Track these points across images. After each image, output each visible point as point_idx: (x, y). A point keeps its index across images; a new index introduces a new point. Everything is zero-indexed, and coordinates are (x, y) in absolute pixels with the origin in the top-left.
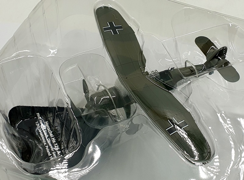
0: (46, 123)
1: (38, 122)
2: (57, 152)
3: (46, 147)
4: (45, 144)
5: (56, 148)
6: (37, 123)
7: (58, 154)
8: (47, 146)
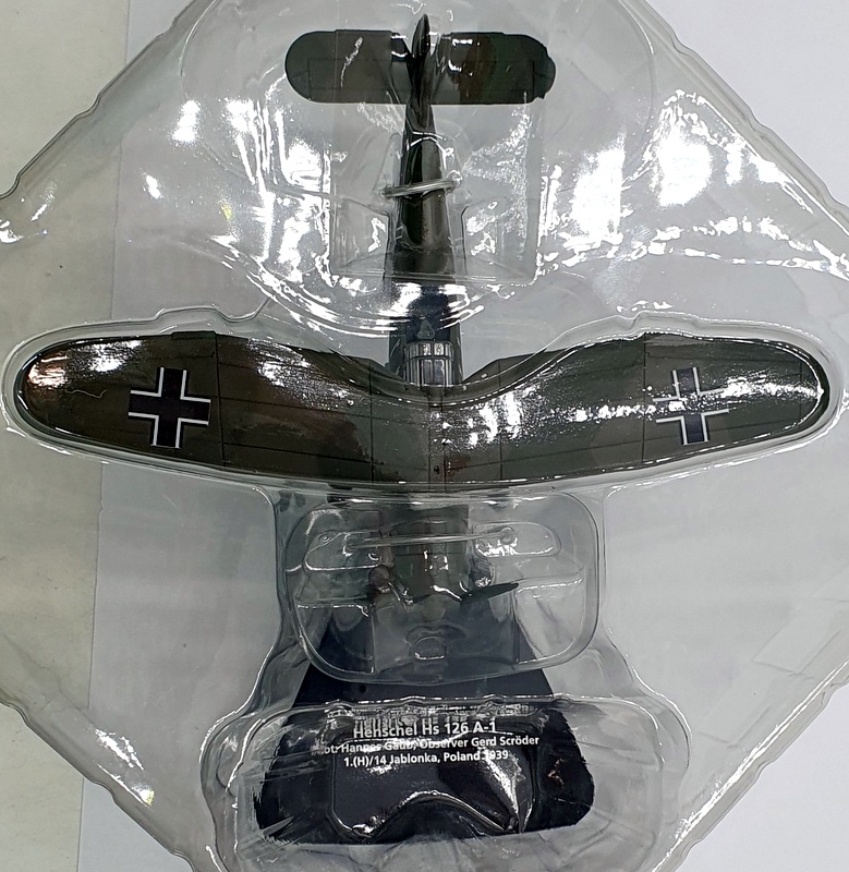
0: (359, 735)
1: (347, 759)
2: (475, 731)
3: (448, 759)
4: (435, 759)
5: (459, 730)
6: (351, 762)
7: (482, 731)
8: (446, 756)
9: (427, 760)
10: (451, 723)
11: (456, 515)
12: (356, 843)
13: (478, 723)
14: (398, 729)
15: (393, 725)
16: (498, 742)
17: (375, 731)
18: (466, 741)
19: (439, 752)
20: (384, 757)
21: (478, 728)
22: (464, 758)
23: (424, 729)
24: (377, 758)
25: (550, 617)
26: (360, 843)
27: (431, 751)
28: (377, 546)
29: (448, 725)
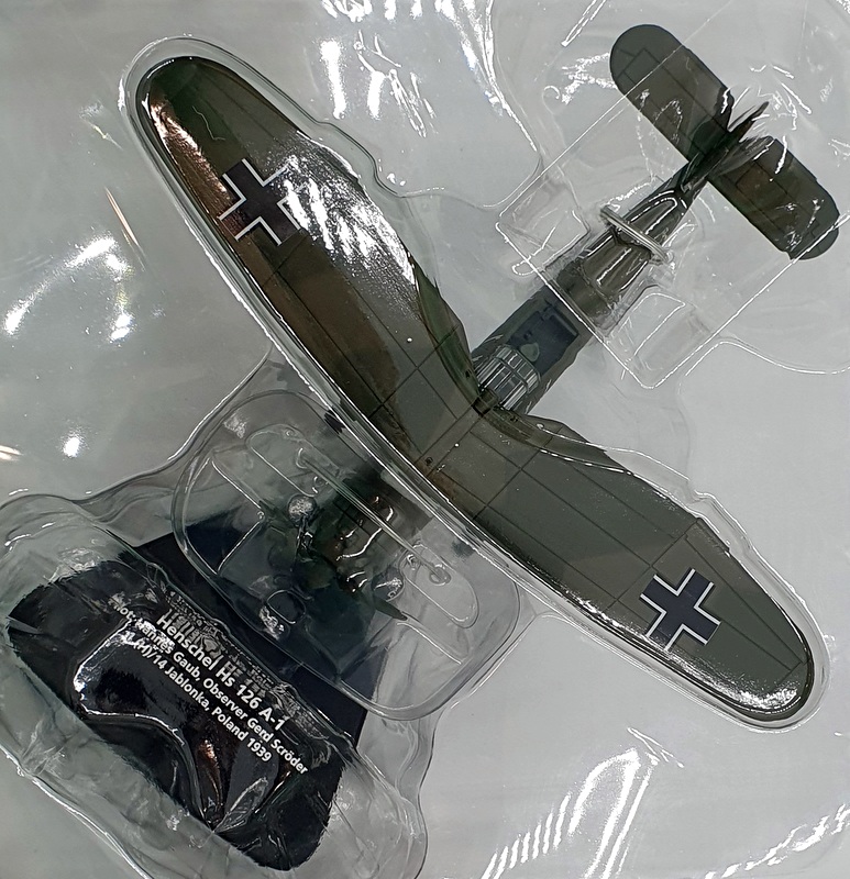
2: (261, 714)
5: (249, 700)
7: (267, 719)
8: (218, 710)
9: (199, 699)
10: (249, 687)
11: (414, 518)
12: (72, 708)
13: (270, 710)
14: (199, 651)
15: (199, 644)
16: (272, 741)
17: (179, 634)
18: (245, 715)
19: (215, 702)
20: (165, 662)
21: (267, 713)
22: (230, 726)
23: (222, 671)
24: (159, 657)
25: (411, 673)
26: (75, 712)
27: (208, 695)
28: (328, 482)
29: (244, 687)
